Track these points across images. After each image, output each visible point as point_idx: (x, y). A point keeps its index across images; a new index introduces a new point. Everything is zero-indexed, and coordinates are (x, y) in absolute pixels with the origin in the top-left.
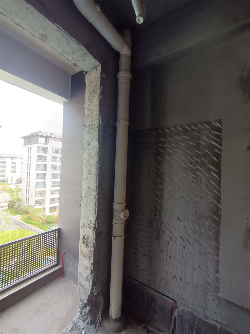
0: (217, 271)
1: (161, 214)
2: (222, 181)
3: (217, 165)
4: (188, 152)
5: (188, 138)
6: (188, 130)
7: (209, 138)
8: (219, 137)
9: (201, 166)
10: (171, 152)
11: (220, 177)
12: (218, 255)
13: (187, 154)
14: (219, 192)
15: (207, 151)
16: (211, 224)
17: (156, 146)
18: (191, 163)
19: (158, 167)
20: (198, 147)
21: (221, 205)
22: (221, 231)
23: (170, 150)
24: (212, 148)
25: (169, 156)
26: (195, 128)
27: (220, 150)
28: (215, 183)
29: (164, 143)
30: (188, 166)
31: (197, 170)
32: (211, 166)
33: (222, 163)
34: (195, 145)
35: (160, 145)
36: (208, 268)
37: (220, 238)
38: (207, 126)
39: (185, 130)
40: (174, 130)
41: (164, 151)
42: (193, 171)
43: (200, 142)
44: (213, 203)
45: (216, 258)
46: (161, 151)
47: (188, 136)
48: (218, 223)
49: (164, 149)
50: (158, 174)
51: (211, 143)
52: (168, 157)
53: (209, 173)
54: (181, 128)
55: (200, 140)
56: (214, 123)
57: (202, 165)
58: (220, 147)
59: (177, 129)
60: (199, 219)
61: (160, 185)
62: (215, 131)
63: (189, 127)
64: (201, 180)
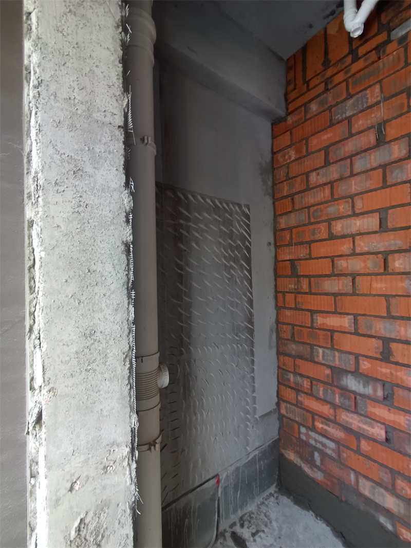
0: (254, 391)
1: (189, 348)
2: (252, 280)
3: (248, 261)
4: (221, 240)
5: (219, 219)
6: (219, 207)
7: (240, 225)
8: (248, 226)
9: (235, 263)
10: (200, 237)
11: (251, 275)
12: (253, 371)
13: (220, 243)
14: (251, 293)
15: (239, 242)
16: (247, 337)
17: (174, 222)
18: (225, 258)
19: (181, 263)
20: (231, 235)
21: (253, 309)
22: (254, 341)
23: (198, 233)
24: (243, 239)
25: (197, 244)
26: (226, 207)
27: (250, 243)
28: (248, 283)
29: (187, 219)
30: (222, 262)
31: (232, 267)
32: (244, 261)
33: (252, 259)
34: (228, 232)
35: (182, 221)
36: (247, 392)
37: (254, 349)
38: (238, 210)
39: (216, 206)
40: (202, 201)
41: (188, 234)
42: (228, 269)
43: (233, 229)
44: (247, 308)
45: (252, 375)
46: (184, 233)
47: (219, 217)
48: (251, 332)
49: (188, 229)
50: (180, 276)
51: (242, 233)
52: (195, 246)
53: (242, 272)
54: (212, 201)
56: (243, 207)
57: (236, 260)
58: (250, 240)
59: (205, 201)
60: (237, 336)
61: (185, 296)
62: (245, 218)
63: (221, 204)
64: (236, 282)
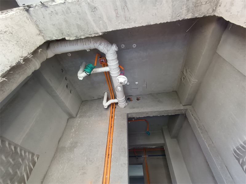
4: (1, 181)
5: (12, 162)
6: (17, 153)
7: (25, 169)
8: (31, 170)
20: (13, 177)
24: (21, 181)
26: (23, 154)
34: (12, 173)
38: (30, 157)
39: (16, 152)
43: (18, 171)
51: (24, 175)
55: (19, 169)
58: (26, 182)
59: (10, 147)
62: (32, 164)
